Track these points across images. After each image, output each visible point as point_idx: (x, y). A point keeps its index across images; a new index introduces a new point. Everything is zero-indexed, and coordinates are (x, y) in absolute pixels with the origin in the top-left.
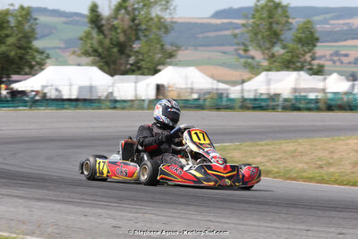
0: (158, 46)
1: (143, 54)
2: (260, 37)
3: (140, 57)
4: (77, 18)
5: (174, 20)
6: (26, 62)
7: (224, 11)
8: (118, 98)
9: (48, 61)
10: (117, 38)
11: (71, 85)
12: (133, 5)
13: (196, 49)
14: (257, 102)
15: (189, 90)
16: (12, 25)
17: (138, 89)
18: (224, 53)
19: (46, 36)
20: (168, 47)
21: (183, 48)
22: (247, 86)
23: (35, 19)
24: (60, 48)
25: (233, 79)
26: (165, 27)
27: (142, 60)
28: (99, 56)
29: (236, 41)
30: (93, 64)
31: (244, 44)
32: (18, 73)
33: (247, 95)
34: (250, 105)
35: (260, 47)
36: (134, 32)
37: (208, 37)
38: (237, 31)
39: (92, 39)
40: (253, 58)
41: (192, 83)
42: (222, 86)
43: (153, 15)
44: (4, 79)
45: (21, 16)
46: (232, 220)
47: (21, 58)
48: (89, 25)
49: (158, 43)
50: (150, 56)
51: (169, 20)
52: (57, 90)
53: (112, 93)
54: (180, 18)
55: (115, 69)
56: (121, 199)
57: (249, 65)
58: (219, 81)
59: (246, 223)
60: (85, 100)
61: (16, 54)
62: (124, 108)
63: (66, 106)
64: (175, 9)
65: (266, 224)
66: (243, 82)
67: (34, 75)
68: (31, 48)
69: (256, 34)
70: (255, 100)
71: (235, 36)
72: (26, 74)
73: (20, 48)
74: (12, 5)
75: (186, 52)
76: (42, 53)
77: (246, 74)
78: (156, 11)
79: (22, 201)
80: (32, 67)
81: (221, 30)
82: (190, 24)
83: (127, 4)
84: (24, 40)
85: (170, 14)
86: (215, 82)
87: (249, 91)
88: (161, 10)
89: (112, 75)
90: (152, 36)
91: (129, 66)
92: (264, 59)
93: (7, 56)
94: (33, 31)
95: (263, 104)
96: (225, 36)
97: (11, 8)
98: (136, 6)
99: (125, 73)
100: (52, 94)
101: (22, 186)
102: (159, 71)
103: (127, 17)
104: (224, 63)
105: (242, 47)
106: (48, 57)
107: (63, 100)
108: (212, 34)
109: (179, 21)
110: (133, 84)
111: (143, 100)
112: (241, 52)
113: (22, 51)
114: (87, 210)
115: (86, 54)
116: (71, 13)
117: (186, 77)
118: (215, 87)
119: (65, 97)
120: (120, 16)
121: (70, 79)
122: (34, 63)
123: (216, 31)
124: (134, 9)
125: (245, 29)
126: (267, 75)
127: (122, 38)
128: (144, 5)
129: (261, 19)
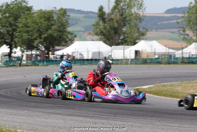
0: (136, 29)
1: (128, 34)
2: (191, 23)
3: (126, 35)
4: (91, 15)
5: (144, 15)
6: (63, 39)
7: (172, 9)
8: (114, 59)
9: (75, 38)
10: (113, 25)
11: (88, 51)
12: (122, 7)
13: (156, 31)
14: (191, 59)
15: (153, 54)
16: (55, 19)
17: (125, 53)
18: (172, 32)
19: (75, 24)
20: (141, 30)
21: (150, 30)
22: (185, 50)
23: (69, 16)
24: (82, 31)
25: (177, 47)
26: (140, 19)
27: (128, 37)
28: (104, 35)
29: (179, 26)
30: (100, 40)
31: (183, 28)
32: (59, 45)
33: (185, 56)
34: (186, 61)
35: (192, 29)
36: (122, 22)
37: (163, 24)
38: (179, 20)
39: (100, 25)
40: (188, 35)
41: (155, 49)
42: (171, 51)
43: (133, 12)
44: (51, 49)
45: (60, 14)
46: (176, 125)
47: (60, 37)
48: (98, 18)
49: (136, 28)
50: (131, 35)
51: (142, 15)
52: (80, 54)
53: (111, 55)
54: (147, 14)
55: (112, 43)
56: (115, 114)
57: (186, 39)
58: (169, 48)
59: (184, 126)
60: (96, 60)
61: (58, 35)
62: (117, 64)
63: (86, 63)
64: (145, 9)
65: (194, 127)
66: (183, 48)
67: (67, 46)
68: (65, 32)
69: (189, 22)
70: (189, 58)
71: (178, 23)
72: (63, 46)
73: (59, 31)
74: (55, 8)
75: (151, 32)
76: (72, 34)
77: (184, 44)
78: (134, 10)
79: (60, 116)
80: (66, 42)
81: (171, 20)
82: (153, 17)
83: (119, 7)
84: (62, 27)
85: (142, 11)
86: (167, 49)
87: (186, 53)
88: (137, 9)
89: (111, 46)
90: (132, 24)
91: (120, 41)
92: (194, 35)
93: (53, 36)
94: (67, 22)
95: (194, 60)
96: (172, 23)
97: (54, 9)
98: (124, 7)
99: (118, 44)
100: (78, 57)
101: (61, 108)
102: (137, 43)
103: (119, 14)
104: (172, 38)
105: (182, 29)
106: (75, 36)
107: (84, 60)
108: (165, 22)
109: (147, 15)
110: (123, 51)
111: (128, 59)
112: (182, 32)
113: (61, 33)
114: (96, 120)
115: (97, 34)
116: (87, 12)
117: (152, 46)
118: (167, 51)
119: (85, 58)
120: (115, 13)
121: (87, 48)
122: (67, 40)
123: (167, 20)
124: (123, 9)
125: (183, 19)
126: (196, 44)
127: (116, 25)
128: (128, 7)
129: (192, 14)
